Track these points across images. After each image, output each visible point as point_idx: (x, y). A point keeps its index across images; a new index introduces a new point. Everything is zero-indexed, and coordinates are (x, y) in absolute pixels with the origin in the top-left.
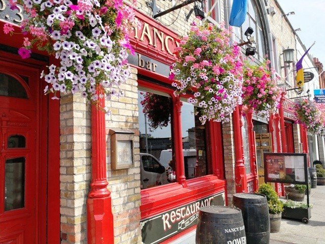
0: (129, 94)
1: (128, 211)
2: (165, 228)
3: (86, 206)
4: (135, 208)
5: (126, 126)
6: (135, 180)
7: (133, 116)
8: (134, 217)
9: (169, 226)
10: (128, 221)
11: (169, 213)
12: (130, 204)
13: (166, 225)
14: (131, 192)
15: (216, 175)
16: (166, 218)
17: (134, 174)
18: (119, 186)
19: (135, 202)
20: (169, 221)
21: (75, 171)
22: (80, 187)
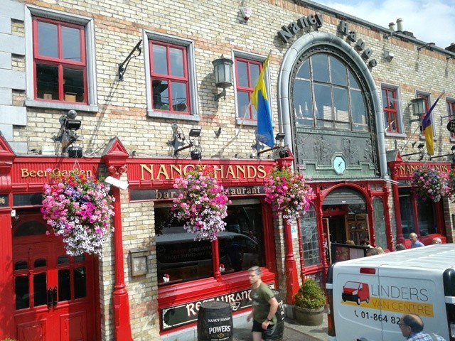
0: (147, 222)
1: (145, 303)
2: (189, 314)
3: (112, 300)
4: (152, 300)
5: (143, 245)
6: (153, 281)
7: (150, 237)
8: (152, 307)
9: (194, 313)
10: (146, 310)
11: (195, 303)
12: (148, 298)
13: (191, 312)
14: (149, 289)
15: (268, 268)
16: (190, 307)
17: (152, 277)
18: (137, 286)
19: (152, 296)
20: (195, 309)
21: (104, 279)
22: (108, 288)
